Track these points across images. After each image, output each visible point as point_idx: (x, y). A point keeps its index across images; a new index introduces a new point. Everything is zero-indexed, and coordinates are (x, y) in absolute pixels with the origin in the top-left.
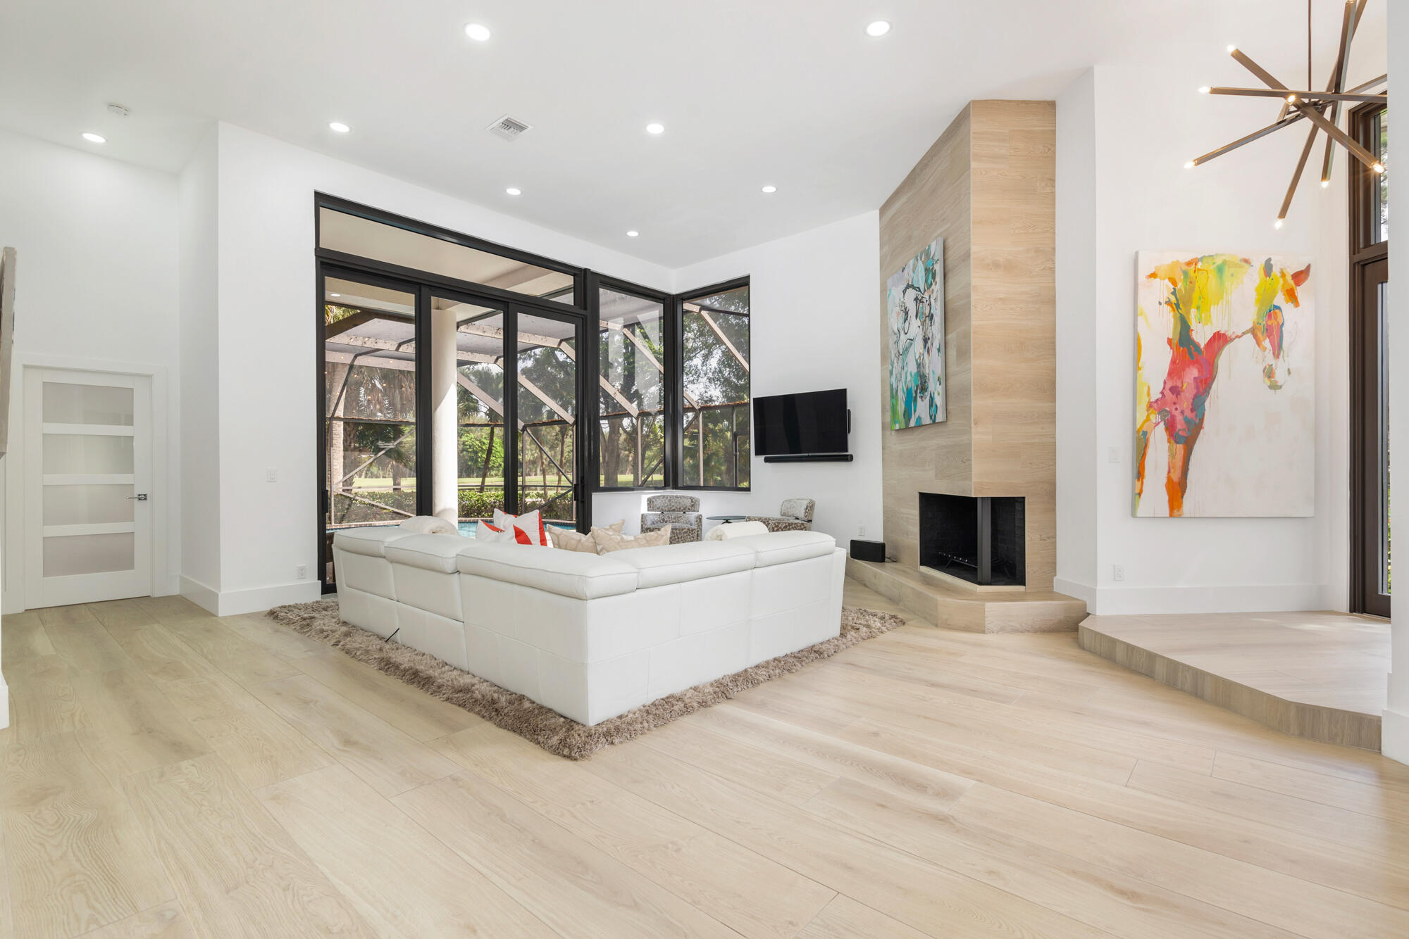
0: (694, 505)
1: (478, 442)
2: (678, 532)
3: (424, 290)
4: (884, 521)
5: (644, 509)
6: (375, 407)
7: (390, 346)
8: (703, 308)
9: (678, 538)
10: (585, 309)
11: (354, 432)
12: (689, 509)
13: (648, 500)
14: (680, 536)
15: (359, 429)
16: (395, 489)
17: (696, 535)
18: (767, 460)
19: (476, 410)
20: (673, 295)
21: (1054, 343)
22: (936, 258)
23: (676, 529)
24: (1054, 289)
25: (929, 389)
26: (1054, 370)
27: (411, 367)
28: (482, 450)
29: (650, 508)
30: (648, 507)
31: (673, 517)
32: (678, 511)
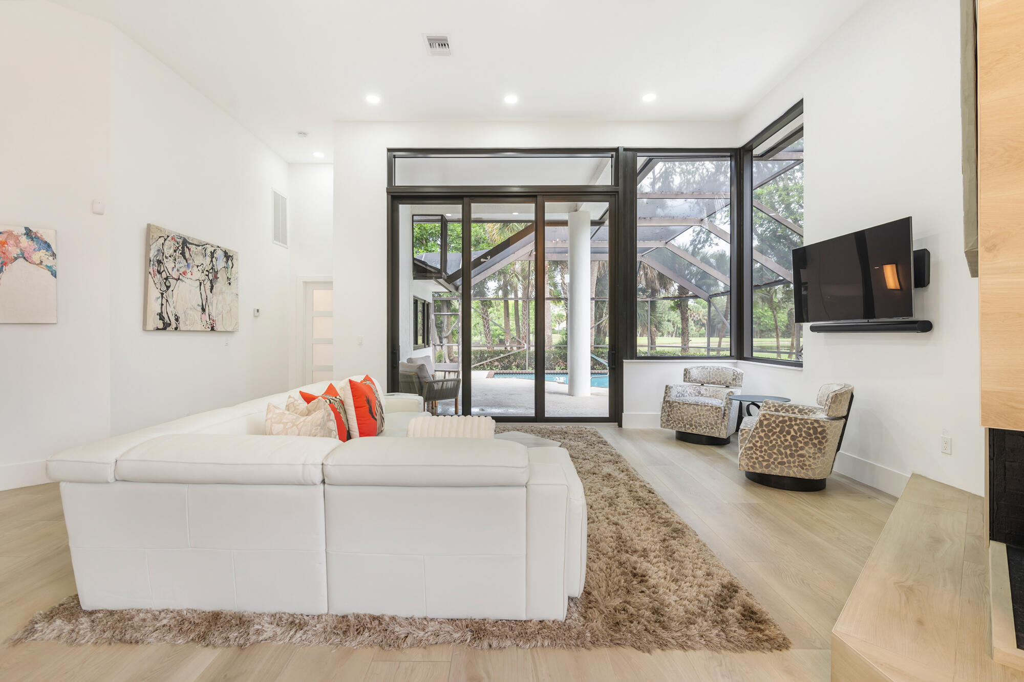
2: (700, 408)
9: (700, 415)
12: (730, 383)
13: (685, 370)
17: (720, 414)
18: (814, 328)
20: (739, 149)
29: (686, 379)
30: (684, 378)
31: (711, 390)
32: (718, 384)
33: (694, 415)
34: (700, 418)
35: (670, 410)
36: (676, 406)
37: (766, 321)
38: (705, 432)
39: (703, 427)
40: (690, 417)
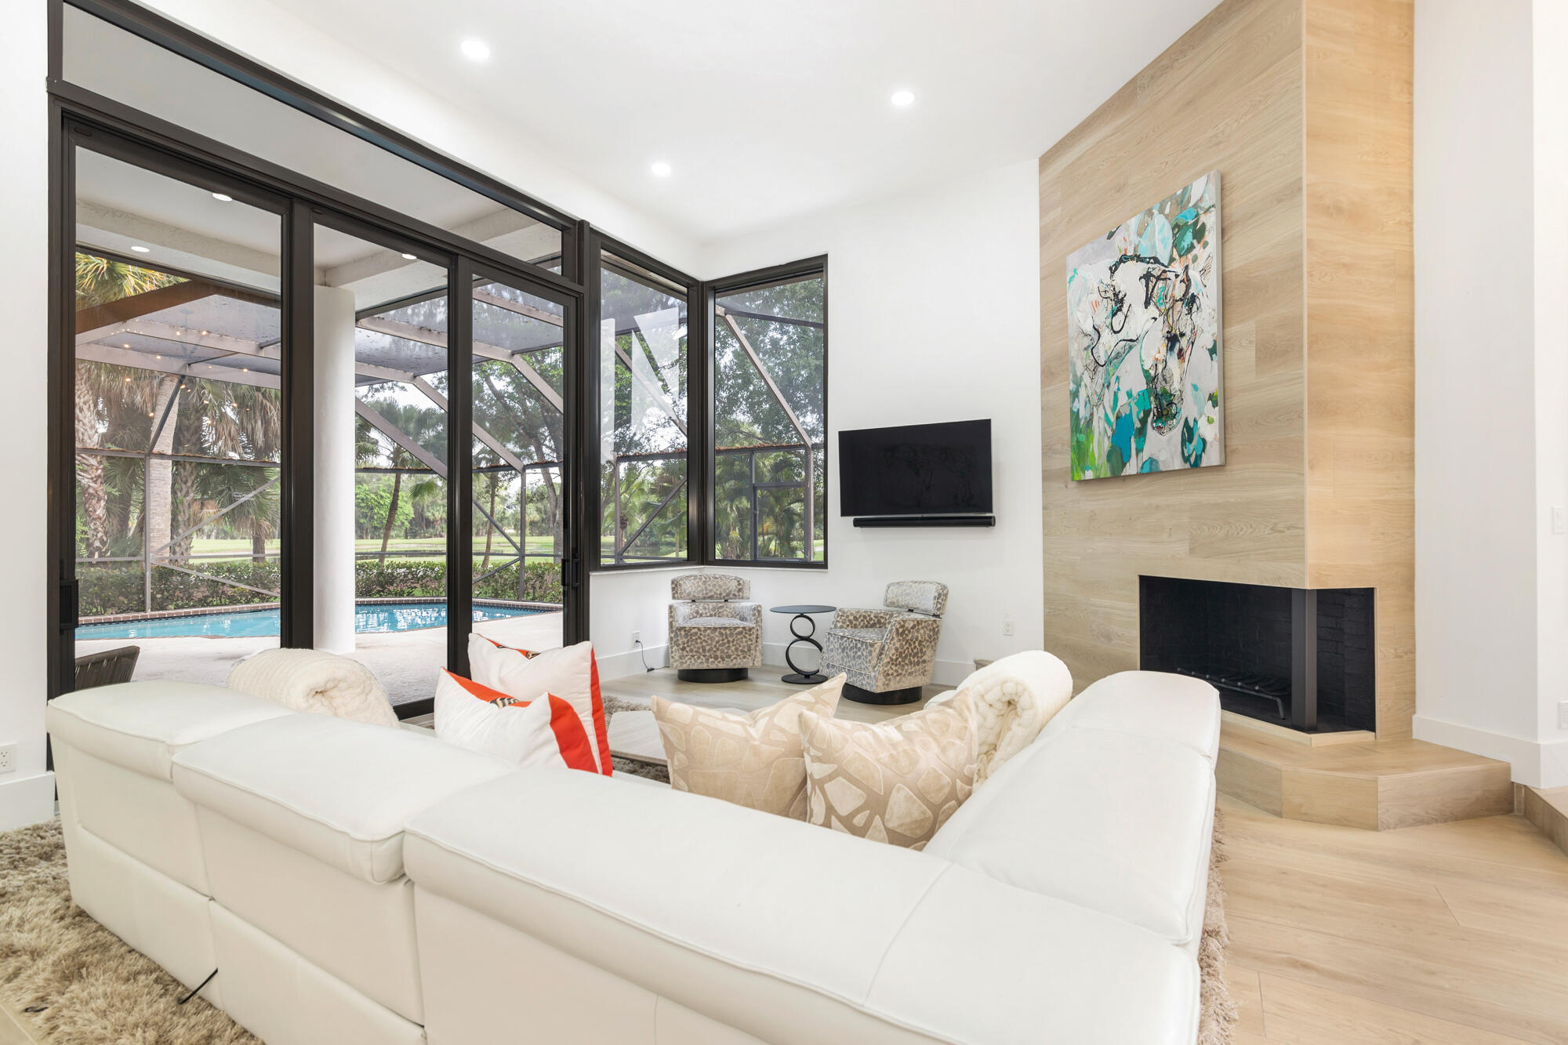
0: (740, 591)
1: (373, 496)
2: (728, 632)
3: (300, 210)
4: (1046, 616)
5: (665, 599)
6: (226, 444)
7: (245, 347)
8: (728, 311)
9: (729, 642)
10: (581, 283)
11: (193, 478)
12: (734, 595)
13: (673, 583)
14: (731, 639)
15: (201, 473)
16: (255, 559)
17: (754, 636)
18: (857, 523)
19: (375, 453)
20: (703, 282)
21: (1412, 342)
22: (1205, 205)
23: (725, 628)
24: (1411, 254)
25: (1183, 414)
26: (1412, 385)
27: (274, 383)
28: (380, 505)
29: (676, 595)
30: (674, 594)
31: (711, 607)
32: (717, 598)
33: (721, 642)
34: (729, 646)
35: (686, 640)
36: (696, 633)
37: (382, 512)
38: (735, 664)
39: (732, 658)
40: (715, 646)
